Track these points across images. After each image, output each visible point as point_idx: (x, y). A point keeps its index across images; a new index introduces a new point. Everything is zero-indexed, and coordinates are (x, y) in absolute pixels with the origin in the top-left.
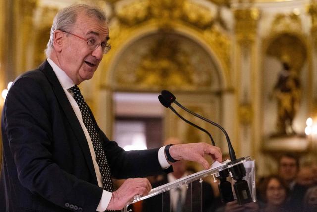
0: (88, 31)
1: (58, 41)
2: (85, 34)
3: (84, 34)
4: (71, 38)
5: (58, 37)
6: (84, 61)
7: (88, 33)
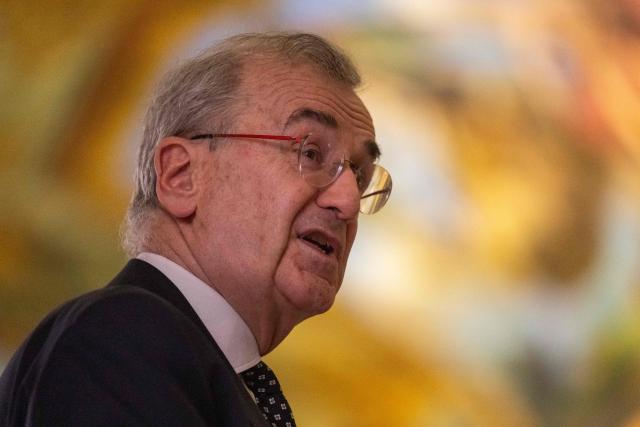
0: (291, 109)
1: (176, 182)
2: (284, 121)
3: (277, 122)
4: (227, 151)
5: (175, 160)
6: (293, 233)
7: (294, 118)
